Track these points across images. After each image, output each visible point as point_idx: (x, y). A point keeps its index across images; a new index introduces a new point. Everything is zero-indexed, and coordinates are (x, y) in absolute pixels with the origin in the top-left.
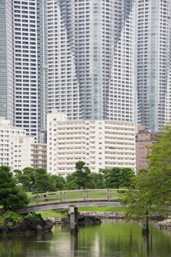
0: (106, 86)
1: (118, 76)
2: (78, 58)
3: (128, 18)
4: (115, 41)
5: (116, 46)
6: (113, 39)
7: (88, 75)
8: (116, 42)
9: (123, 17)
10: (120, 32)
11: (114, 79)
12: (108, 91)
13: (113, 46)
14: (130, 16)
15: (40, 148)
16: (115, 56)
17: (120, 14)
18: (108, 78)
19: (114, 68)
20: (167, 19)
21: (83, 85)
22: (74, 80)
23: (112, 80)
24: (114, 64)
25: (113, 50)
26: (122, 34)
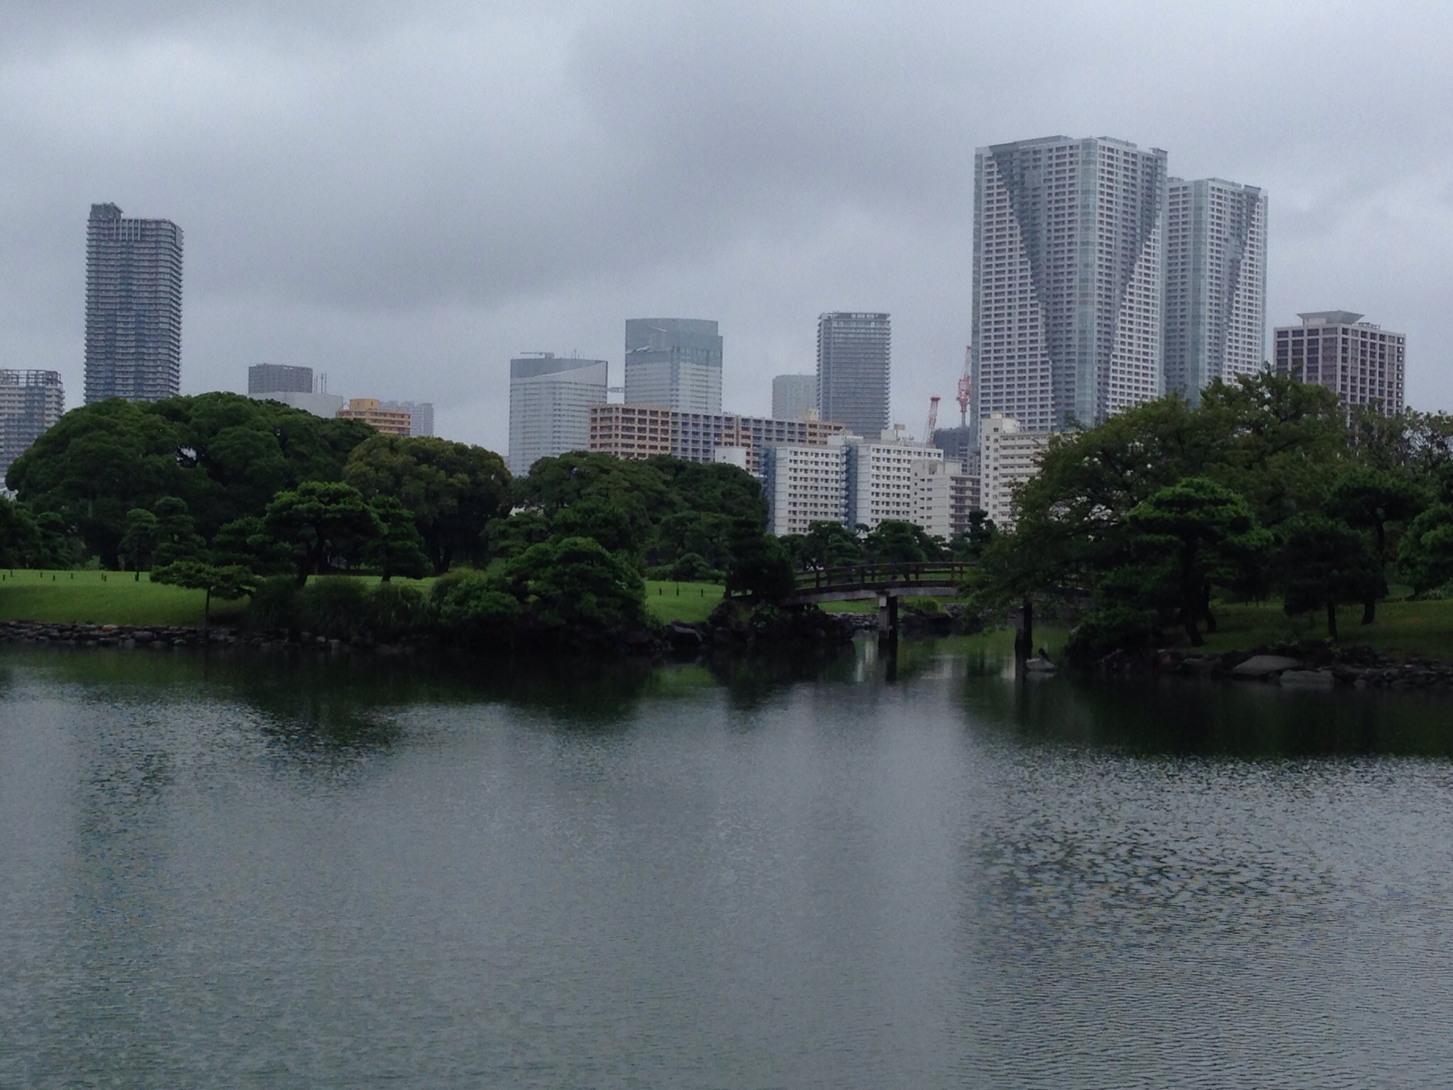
0: (1103, 366)
1: (1127, 347)
2: (1052, 315)
3: (1149, 240)
4: (1123, 281)
5: (1124, 292)
6: (1118, 277)
7: (1068, 346)
8: (1124, 284)
9: (1138, 237)
10: (1132, 264)
11: (1119, 354)
12: (1107, 377)
13: (1117, 292)
14: (1152, 237)
15: (969, 484)
16: (1122, 310)
17: (1132, 232)
18: (1107, 351)
19: (1119, 332)
20: (1223, 243)
21: (1058, 364)
22: (1043, 355)
23: (1115, 356)
24: (1120, 325)
25: (1117, 300)
26: (1136, 269)
